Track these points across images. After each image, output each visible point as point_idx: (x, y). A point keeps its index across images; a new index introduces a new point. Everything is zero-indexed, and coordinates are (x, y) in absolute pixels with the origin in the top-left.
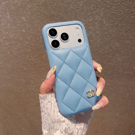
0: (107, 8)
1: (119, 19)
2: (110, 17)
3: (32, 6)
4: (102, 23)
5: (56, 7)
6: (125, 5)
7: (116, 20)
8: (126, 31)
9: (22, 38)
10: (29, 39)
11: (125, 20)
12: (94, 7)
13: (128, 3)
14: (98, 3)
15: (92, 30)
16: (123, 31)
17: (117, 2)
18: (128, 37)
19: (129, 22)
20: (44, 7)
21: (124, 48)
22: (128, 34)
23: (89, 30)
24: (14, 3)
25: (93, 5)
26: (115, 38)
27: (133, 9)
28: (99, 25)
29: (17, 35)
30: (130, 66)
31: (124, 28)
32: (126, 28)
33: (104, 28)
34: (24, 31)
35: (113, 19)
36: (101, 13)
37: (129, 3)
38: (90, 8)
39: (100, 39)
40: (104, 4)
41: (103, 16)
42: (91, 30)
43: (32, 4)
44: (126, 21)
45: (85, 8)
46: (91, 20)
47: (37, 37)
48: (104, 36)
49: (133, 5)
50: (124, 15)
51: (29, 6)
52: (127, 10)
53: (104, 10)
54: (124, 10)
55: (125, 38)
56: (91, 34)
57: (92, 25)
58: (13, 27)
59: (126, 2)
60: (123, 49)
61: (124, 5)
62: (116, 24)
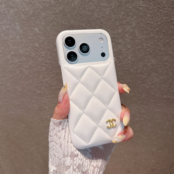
0: (141, 16)
1: (156, 30)
2: (144, 27)
3: (47, 15)
4: (134, 35)
5: (77, 16)
6: (163, 13)
7: (152, 31)
8: (164, 44)
9: (34, 54)
10: (43, 55)
11: (163, 31)
12: (124, 15)
13: (166, 10)
14: (129, 10)
15: (122, 44)
16: (160, 44)
17: (153, 9)
18: (167, 52)
19: (168, 33)
20: (62, 16)
21: (161, 65)
22: (167, 48)
23: (118, 43)
24: (25, 11)
25: (122, 13)
26: (151, 54)
27: (173, 17)
28: (130, 37)
29: (29, 50)
30: (170, 89)
31: (161, 41)
32: (164, 41)
33: (137, 41)
34: (37, 45)
35: (148, 30)
36: (133, 22)
37: (168, 10)
38: (119, 17)
39: (132, 55)
40: (136, 12)
41: (135, 26)
42: (120, 44)
43: (46, 12)
44: (164, 33)
45: (113, 16)
46: (120, 31)
47: (53, 52)
48: (137, 51)
49: (172, 13)
50: (162, 25)
51: (43, 14)
52: (166, 18)
53: (136, 19)
54: (162, 19)
55: (163, 54)
56: (120, 48)
57: (122, 38)
58: (24, 40)
59: (164, 8)
60: (161, 67)
61: (161, 13)
62: (151, 36)
